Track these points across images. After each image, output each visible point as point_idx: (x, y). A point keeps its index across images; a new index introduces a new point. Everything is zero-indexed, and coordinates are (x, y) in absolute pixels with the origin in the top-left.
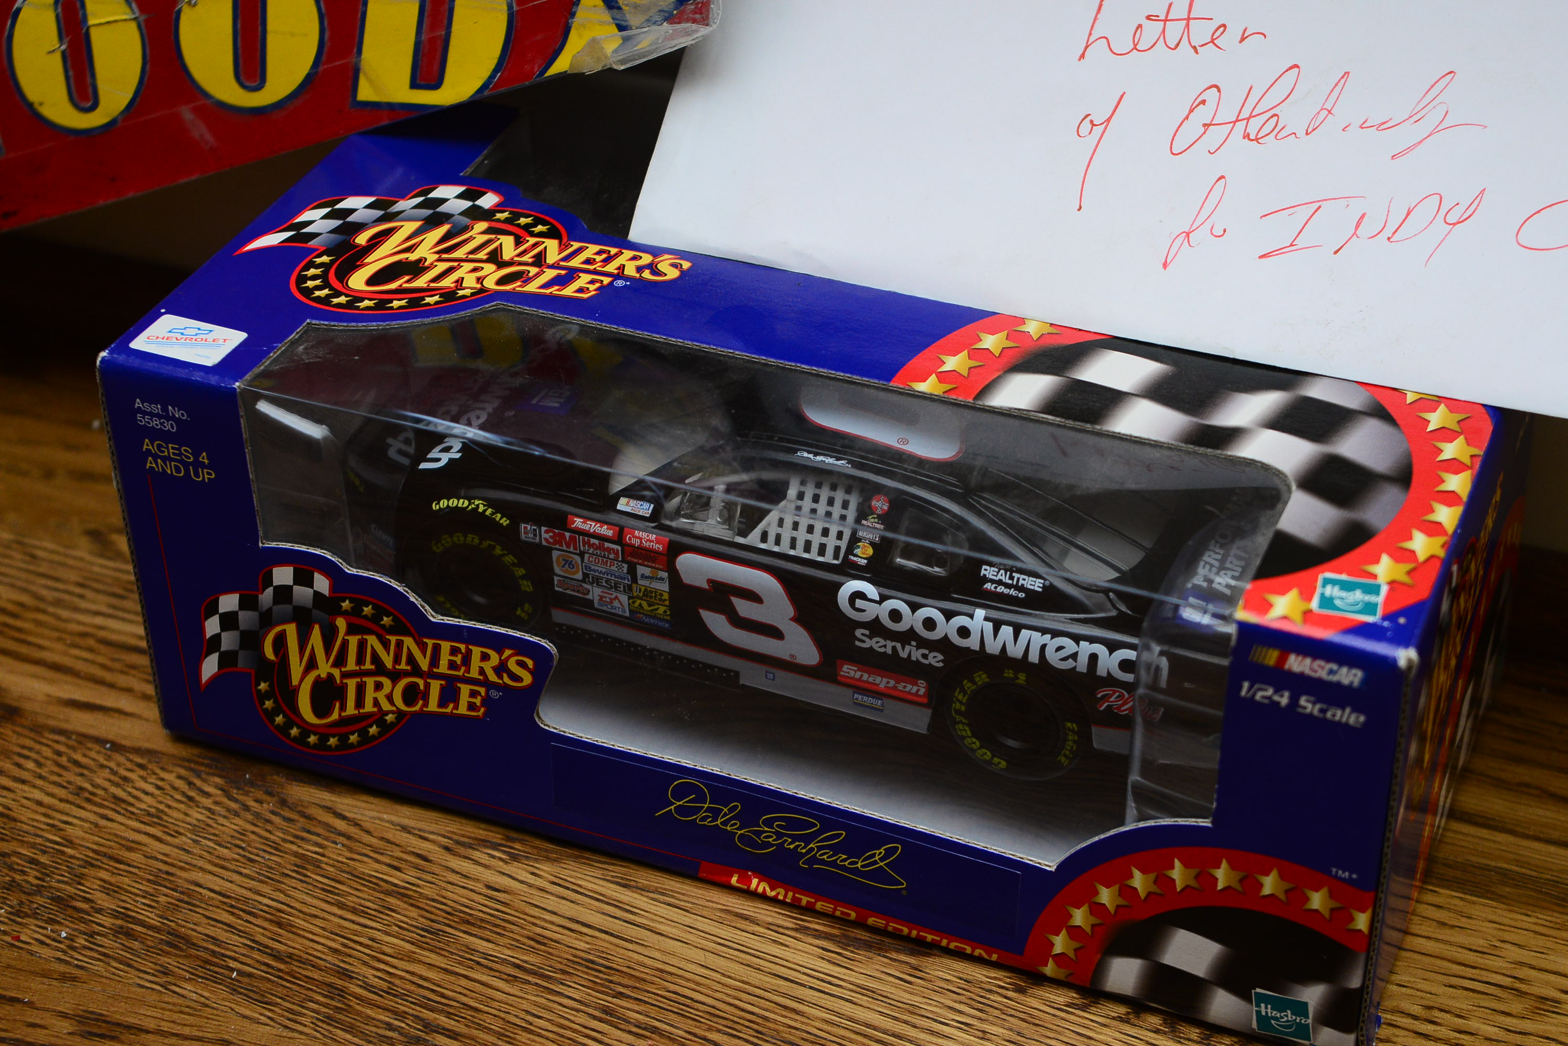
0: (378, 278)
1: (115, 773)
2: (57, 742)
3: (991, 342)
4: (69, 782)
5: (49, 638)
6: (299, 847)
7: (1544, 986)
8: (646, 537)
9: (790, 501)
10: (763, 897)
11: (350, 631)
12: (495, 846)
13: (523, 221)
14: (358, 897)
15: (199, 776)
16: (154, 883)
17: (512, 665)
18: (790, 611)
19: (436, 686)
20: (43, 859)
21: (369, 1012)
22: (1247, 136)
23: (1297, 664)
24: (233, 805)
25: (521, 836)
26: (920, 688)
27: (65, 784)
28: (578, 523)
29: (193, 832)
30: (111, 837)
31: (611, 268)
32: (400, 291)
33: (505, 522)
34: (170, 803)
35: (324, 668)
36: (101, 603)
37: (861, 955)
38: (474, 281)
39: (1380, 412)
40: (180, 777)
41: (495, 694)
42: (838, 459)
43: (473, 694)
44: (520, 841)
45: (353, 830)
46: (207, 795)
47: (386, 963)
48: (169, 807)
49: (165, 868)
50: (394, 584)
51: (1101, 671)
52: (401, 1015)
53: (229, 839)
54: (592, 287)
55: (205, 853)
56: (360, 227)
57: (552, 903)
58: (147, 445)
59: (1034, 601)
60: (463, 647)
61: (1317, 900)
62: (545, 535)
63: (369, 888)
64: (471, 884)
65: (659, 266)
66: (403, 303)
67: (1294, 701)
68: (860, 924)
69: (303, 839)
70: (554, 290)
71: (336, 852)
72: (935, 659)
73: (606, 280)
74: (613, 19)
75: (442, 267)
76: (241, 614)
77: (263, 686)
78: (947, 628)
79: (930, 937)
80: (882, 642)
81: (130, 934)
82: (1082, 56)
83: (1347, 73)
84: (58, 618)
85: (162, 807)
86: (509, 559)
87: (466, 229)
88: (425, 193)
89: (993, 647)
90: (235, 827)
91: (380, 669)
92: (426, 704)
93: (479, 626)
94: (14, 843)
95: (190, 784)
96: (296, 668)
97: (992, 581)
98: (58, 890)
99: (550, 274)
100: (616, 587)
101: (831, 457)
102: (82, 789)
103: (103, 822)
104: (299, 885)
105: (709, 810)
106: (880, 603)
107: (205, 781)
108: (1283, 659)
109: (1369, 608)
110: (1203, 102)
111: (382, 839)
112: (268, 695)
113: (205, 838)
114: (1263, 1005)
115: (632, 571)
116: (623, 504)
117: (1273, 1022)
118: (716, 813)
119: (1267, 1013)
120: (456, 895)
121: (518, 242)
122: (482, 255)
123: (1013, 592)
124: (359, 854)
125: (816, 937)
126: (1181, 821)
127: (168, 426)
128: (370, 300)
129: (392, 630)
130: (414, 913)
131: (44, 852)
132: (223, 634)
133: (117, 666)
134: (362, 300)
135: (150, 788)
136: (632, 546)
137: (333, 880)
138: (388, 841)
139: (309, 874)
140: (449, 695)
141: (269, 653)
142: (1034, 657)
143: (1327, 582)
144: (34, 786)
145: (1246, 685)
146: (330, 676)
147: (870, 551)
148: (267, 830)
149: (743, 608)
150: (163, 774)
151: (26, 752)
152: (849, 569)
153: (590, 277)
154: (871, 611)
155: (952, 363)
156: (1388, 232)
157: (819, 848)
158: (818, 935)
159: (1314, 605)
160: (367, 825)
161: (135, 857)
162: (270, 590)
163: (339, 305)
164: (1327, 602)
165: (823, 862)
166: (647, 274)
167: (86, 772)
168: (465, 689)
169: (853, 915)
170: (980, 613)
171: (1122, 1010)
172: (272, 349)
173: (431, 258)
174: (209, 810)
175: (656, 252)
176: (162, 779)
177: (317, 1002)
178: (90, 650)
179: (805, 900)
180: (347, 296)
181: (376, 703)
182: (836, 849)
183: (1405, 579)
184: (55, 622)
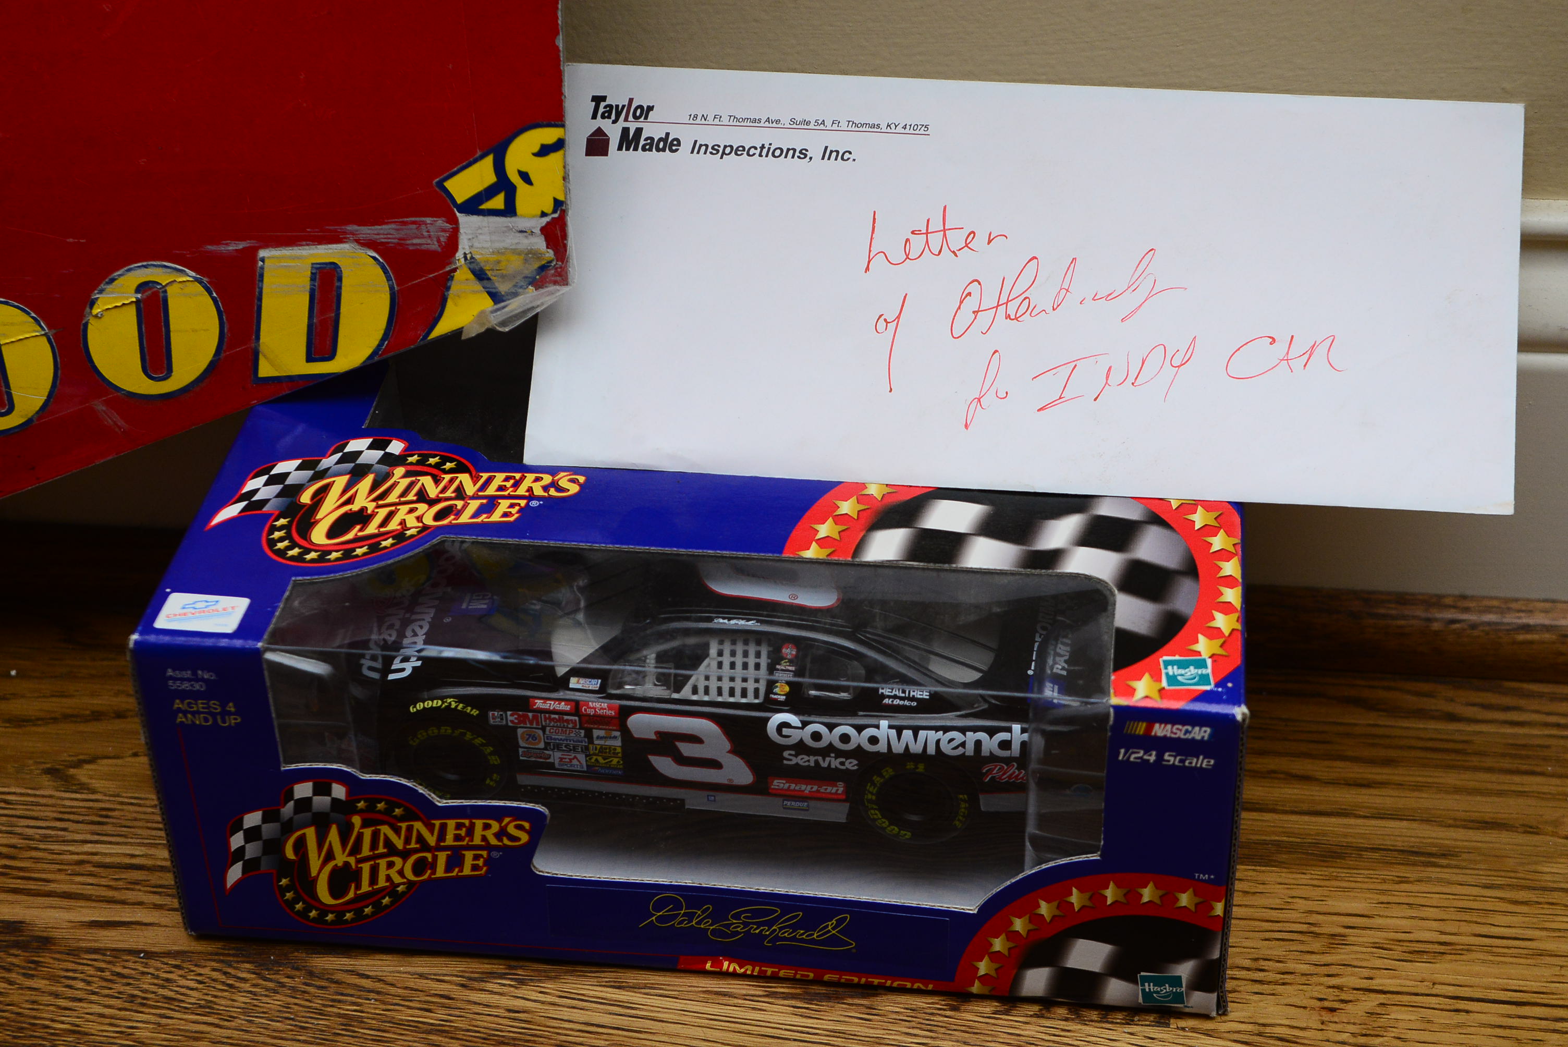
0: (335, 531)
1: (157, 977)
2: (95, 960)
3: (847, 507)
4: (120, 993)
5: (50, 872)
6: (339, 1008)
7: (1330, 925)
8: (600, 706)
9: (714, 659)
10: (734, 975)
11: (364, 825)
12: (502, 976)
13: (432, 461)
14: (405, 1040)
15: (230, 966)
17: (511, 830)
18: (728, 746)
19: (442, 857)
22: (1008, 317)
23: (1160, 730)
24: (271, 985)
25: (521, 964)
26: (840, 788)
27: (116, 995)
28: (539, 704)
29: (244, 1014)
30: (176, 1032)
31: (522, 491)
32: (357, 540)
33: (475, 712)
34: (215, 993)
35: (341, 858)
36: (81, 832)
37: (825, 1006)
38: (415, 521)
39: (1156, 519)
40: (214, 970)
41: (495, 855)
42: (748, 620)
43: (476, 857)
44: (521, 967)
45: (379, 986)
46: (244, 980)
48: (215, 997)
50: (404, 781)
51: (985, 752)
53: (278, 1014)
54: (514, 511)
55: (262, 1030)
56: (298, 489)
57: (566, 1014)
58: (178, 704)
59: (924, 707)
60: (467, 822)
61: (1185, 899)
62: (511, 717)
63: (412, 1031)
64: (494, 1011)
65: (559, 483)
66: (365, 549)
67: (1160, 757)
68: (818, 981)
69: (339, 1001)
70: (483, 518)
71: (372, 1007)
72: (851, 764)
73: (523, 503)
74: (484, 288)
75: (383, 513)
76: (265, 828)
77: (284, 882)
78: (860, 739)
79: (876, 981)
80: (806, 758)
82: (867, 269)
83: (1074, 259)
84: (52, 852)
85: (209, 998)
86: (479, 741)
87: (389, 476)
88: (341, 449)
89: (898, 748)
90: (279, 1003)
91: (392, 850)
92: (434, 872)
93: (480, 803)
95: (225, 973)
96: (315, 862)
97: (889, 697)
99: (474, 505)
100: (574, 749)
101: (743, 619)
102: (133, 996)
103: (164, 1021)
105: (684, 915)
106: (802, 728)
107: (236, 968)
108: (1150, 728)
109: (1204, 679)
110: (969, 294)
111: (406, 988)
112: (288, 889)
113: (257, 1017)
114: (1146, 984)
115: (589, 735)
116: (574, 683)
117: (1155, 995)
118: (691, 916)
119: (1150, 989)
120: (485, 1022)
121: (437, 481)
122: (411, 497)
123: (907, 703)
124: (391, 1005)
125: (784, 998)
126: (1075, 859)
127: (197, 686)
128: (337, 551)
129: (402, 819)
132: (248, 846)
133: (120, 884)
134: (330, 553)
135: (193, 984)
136: (589, 715)
137: (378, 1030)
138: (412, 989)
139: (356, 1030)
140: (455, 860)
141: (290, 854)
142: (931, 750)
143: (1167, 663)
144: (91, 1002)
145: (1122, 751)
146: (347, 864)
147: (787, 689)
148: (307, 1000)
149: (687, 749)
150: (198, 970)
151: (70, 974)
152: (771, 706)
153: (508, 502)
154: (795, 736)
155: (825, 530)
156: (1131, 379)
157: (781, 929)
158: (786, 996)
159: (1164, 683)
160: (389, 979)
162: (291, 804)
163: (312, 561)
164: (1172, 679)
165: (785, 939)
166: (552, 492)
167: (131, 981)
168: (469, 855)
169: (811, 975)
170: (884, 723)
171: (1036, 1008)
172: (275, 608)
173: (371, 507)
174: (250, 992)
175: (553, 471)
176: (200, 975)
178: (91, 875)
179: (769, 971)
180: (316, 551)
181: (388, 878)
182: (794, 927)
183: (1221, 652)
184: (50, 857)
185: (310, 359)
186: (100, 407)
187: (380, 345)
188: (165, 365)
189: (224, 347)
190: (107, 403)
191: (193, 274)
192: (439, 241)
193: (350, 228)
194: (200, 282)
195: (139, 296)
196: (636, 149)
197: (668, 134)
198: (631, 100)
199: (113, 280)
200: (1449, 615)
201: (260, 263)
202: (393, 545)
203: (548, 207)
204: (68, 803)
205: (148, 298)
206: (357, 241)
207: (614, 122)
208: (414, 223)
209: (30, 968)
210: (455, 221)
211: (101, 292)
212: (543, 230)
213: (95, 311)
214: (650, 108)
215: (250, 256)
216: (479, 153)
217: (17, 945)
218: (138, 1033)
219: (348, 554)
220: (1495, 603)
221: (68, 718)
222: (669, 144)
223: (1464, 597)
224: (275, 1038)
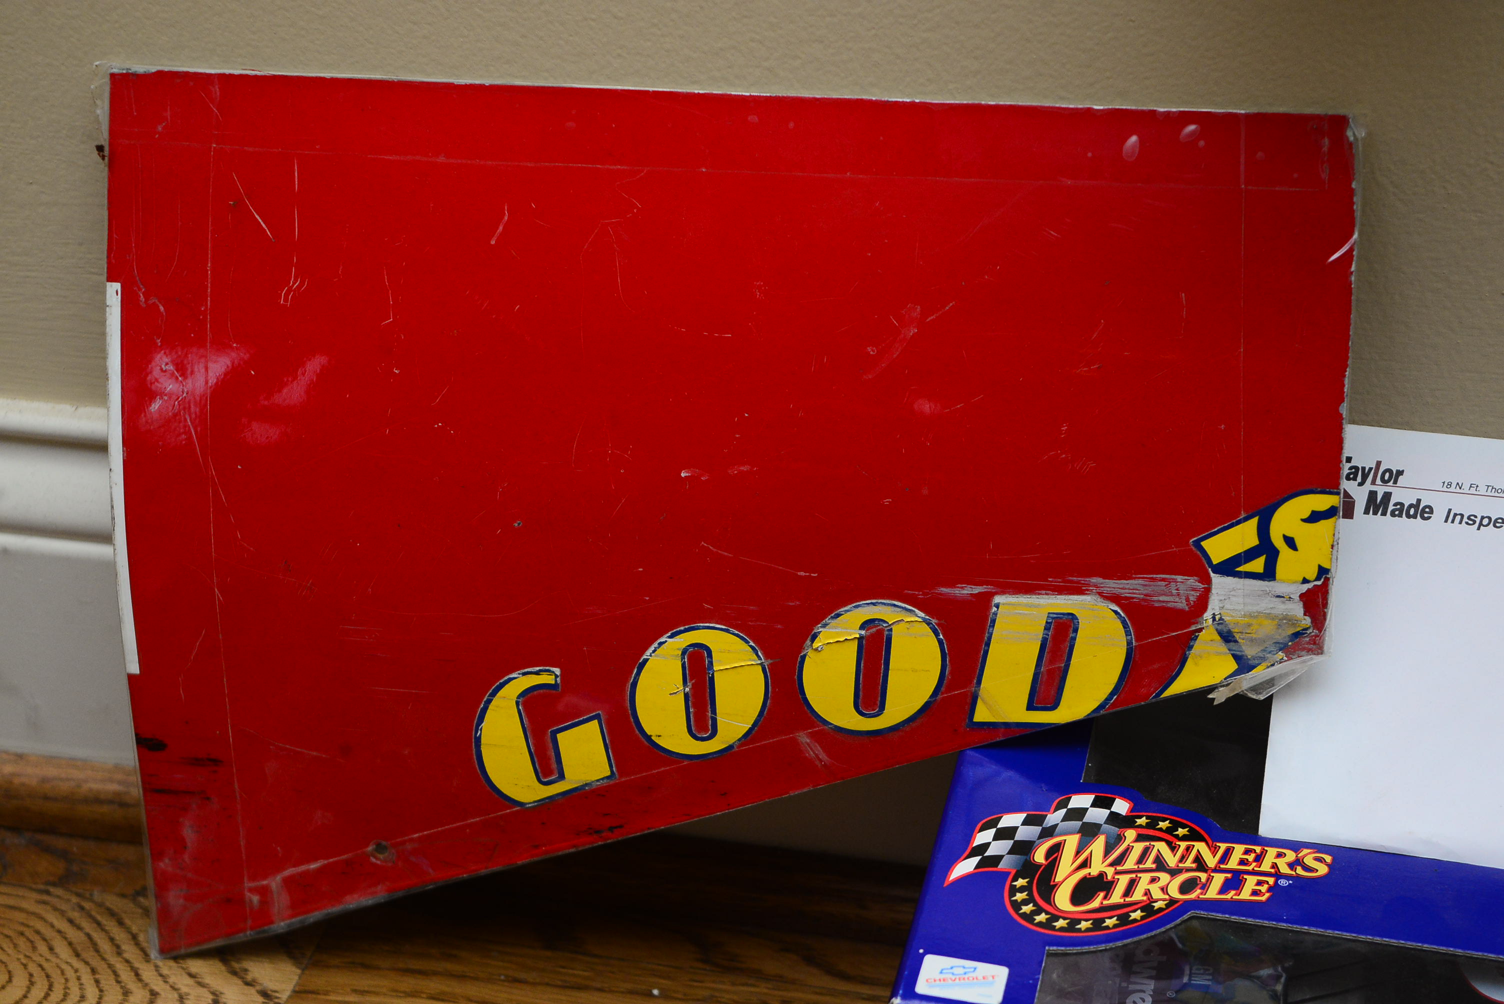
13: (1163, 825)
31: (1266, 866)
54: (1264, 889)
65: (1305, 860)
74: (1229, 650)
75: (1124, 880)
99: (1219, 879)
121: (1173, 848)
128: (1086, 920)
163: (1062, 929)
166: (1300, 871)
175: (1296, 846)
180: (1065, 919)
185: (1030, 707)
186: (803, 738)
187: (1108, 699)
188: (878, 703)
189: (943, 689)
190: (812, 736)
191: (923, 615)
192: (1187, 600)
193: (1094, 580)
194: (928, 624)
195: (863, 632)
196: (1384, 514)
197: (1419, 501)
198: (1379, 464)
199: (838, 615)
201: (994, 609)
202: (1142, 918)
203: (1312, 574)
205: (872, 635)
206: (1100, 594)
207: (1360, 484)
208: (1163, 580)
210: (1207, 581)
211: (824, 626)
212: (1302, 596)
213: (816, 644)
214: (1400, 473)
215: (985, 601)
216: (1243, 516)
219: (1098, 924)
222: (1420, 511)
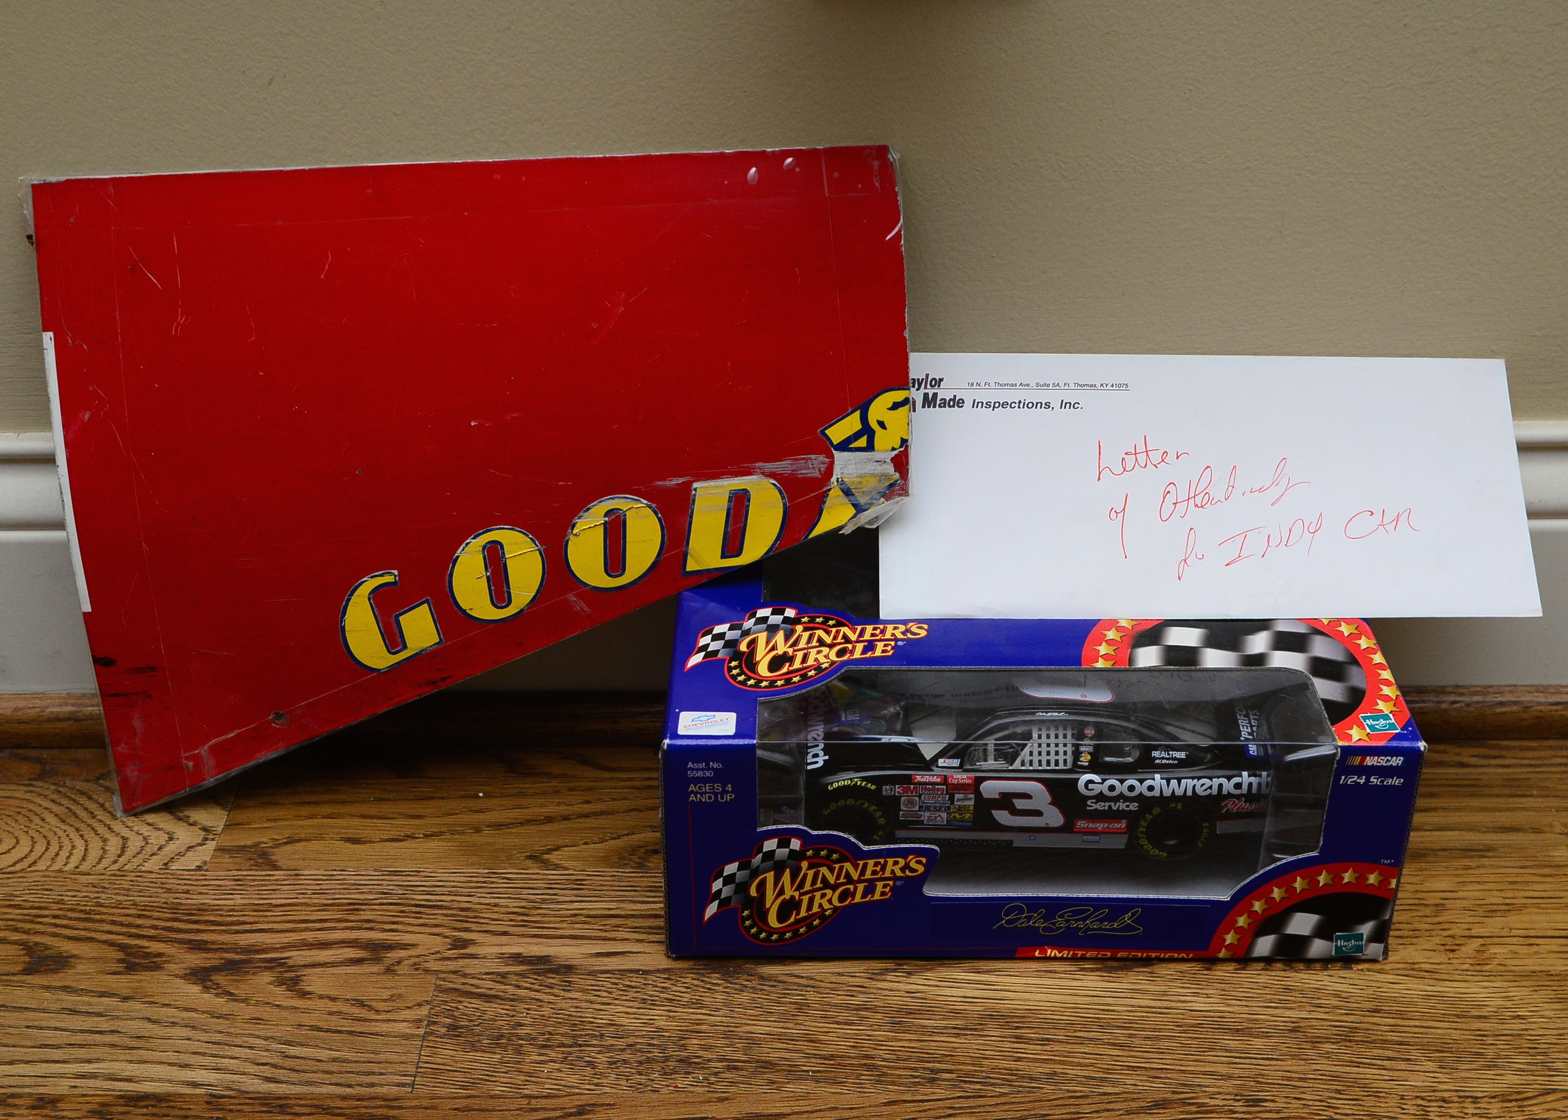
1: (656, 986)
2: (610, 977)
3: (1111, 635)
6: (790, 998)
7: (1433, 899)
8: (962, 777)
9: (1035, 741)
10: (1055, 959)
12: (895, 970)
15: (704, 976)
16: (728, 1038)
17: (913, 864)
18: (1049, 799)
19: (861, 887)
20: (655, 1042)
21: (897, 1072)
22: (1196, 506)
23: (1370, 761)
24: (737, 986)
25: (905, 962)
26: (1123, 824)
28: (919, 778)
29: (725, 1005)
30: (684, 1020)
31: (888, 636)
33: (873, 787)
34: (701, 994)
35: (789, 893)
36: (568, 895)
37: (1121, 974)
39: (1318, 632)
40: (694, 979)
41: (899, 883)
42: (1059, 712)
43: (885, 886)
44: (906, 964)
45: (811, 982)
46: (718, 985)
47: (886, 1045)
48: (702, 996)
49: (726, 1029)
50: (841, 834)
51: (1225, 792)
52: (915, 1069)
53: (750, 1004)
54: (889, 648)
55: (742, 1015)
57: (948, 991)
58: (692, 788)
59: (1182, 764)
60: (882, 861)
61: (1372, 879)
62: (898, 789)
64: (898, 993)
67: (1368, 780)
68: (1113, 958)
69: (788, 994)
71: (812, 996)
72: (1134, 806)
74: (849, 501)
75: (800, 655)
77: (746, 913)
78: (1141, 788)
79: (1154, 955)
80: (1103, 804)
81: (736, 1068)
82: (1099, 479)
83: (1235, 467)
85: (697, 997)
86: (873, 808)
87: (793, 631)
89: (1167, 793)
90: (747, 997)
91: (826, 884)
93: (892, 846)
94: (632, 1038)
95: (702, 981)
96: (770, 895)
97: (1159, 759)
98: (678, 1056)
99: (860, 647)
100: (940, 810)
101: (1054, 712)
102: (644, 999)
103: (671, 1014)
104: (806, 1018)
105: (1025, 918)
106: (1102, 783)
107: (709, 977)
108: (1363, 760)
110: (1169, 492)
111: (831, 983)
112: (748, 918)
113: (735, 1007)
115: (952, 799)
116: (941, 762)
118: (1029, 918)
120: (894, 1001)
121: (828, 633)
123: (1171, 762)
124: (826, 994)
125: (1092, 971)
126: (1300, 856)
127: (708, 774)
129: (837, 861)
130: (879, 1016)
131: (653, 1038)
134: (776, 681)
135: (683, 989)
136: (954, 784)
137: (823, 1010)
138: (836, 983)
139: (807, 1011)
140: (870, 889)
141: (753, 892)
142: (1189, 793)
143: (1365, 718)
144: (618, 1005)
145: (1343, 777)
146: (793, 897)
147: (1089, 757)
148: (766, 994)
149: (1020, 804)
150: (683, 980)
151: (593, 987)
152: (1077, 768)
153: (883, 643)
154: (1097, 789)
155: (1103, 649)
156: (1284, 542)
157: (1091, 922)
158: (1092, 970)
159: (1368, 731)
160: (817, 978)
161: (704, 1027)
163: (766, 687)
164: (1371, 727)
165: (1094, 929)
166: (909, 635)
167: (638, 990)
168: (880, 885)
169: (1109, 954)
170: (1157, 776)
171: (1262, 965)
172: (755, 718)
173: (790, 651)
174: (725, 992)
175: (905, 622)
176: (686, 982)
177: (866, 1075)
178: (585, 923)
179: (1080, 953)
181: (820, 905)
182: (1101, 921)
183: (1395, 709)
184: (552, 913)
185: (723, 556)
186: (572, 598)
187: (774, 545)
188: (621, 566)
189: (664, 551)
190: (576, 595)
191: (646, 502)
192: (820, 471)
193: (758, 464)
194: (650, 507)
195: (607, 519)
196: (934, 407)
197: (955, 396)
198: (927, 375)
199: (589, 509)
200: (1452, 698)
201: (694, 492)
202: (816, 674)
203: (898, 443)
204: (550, 877)
205: (613, 520)
206: (763, 473)
207: (918, 390)
208: (803, 459)
209: (566, 986)
210: (832, 456)
211: (579, 518)
212: (892, 459)
213: (575, 532)
214: (941, 380)
215: (687, 487)
216: (850, 410)
217: (550, 971)
218: (657, 1024)
219: (788, 681)
220: (1479, 689)
221: (529, 822)
222: (956, 403)
223: (1458, 687)
224: (753, 1020)
